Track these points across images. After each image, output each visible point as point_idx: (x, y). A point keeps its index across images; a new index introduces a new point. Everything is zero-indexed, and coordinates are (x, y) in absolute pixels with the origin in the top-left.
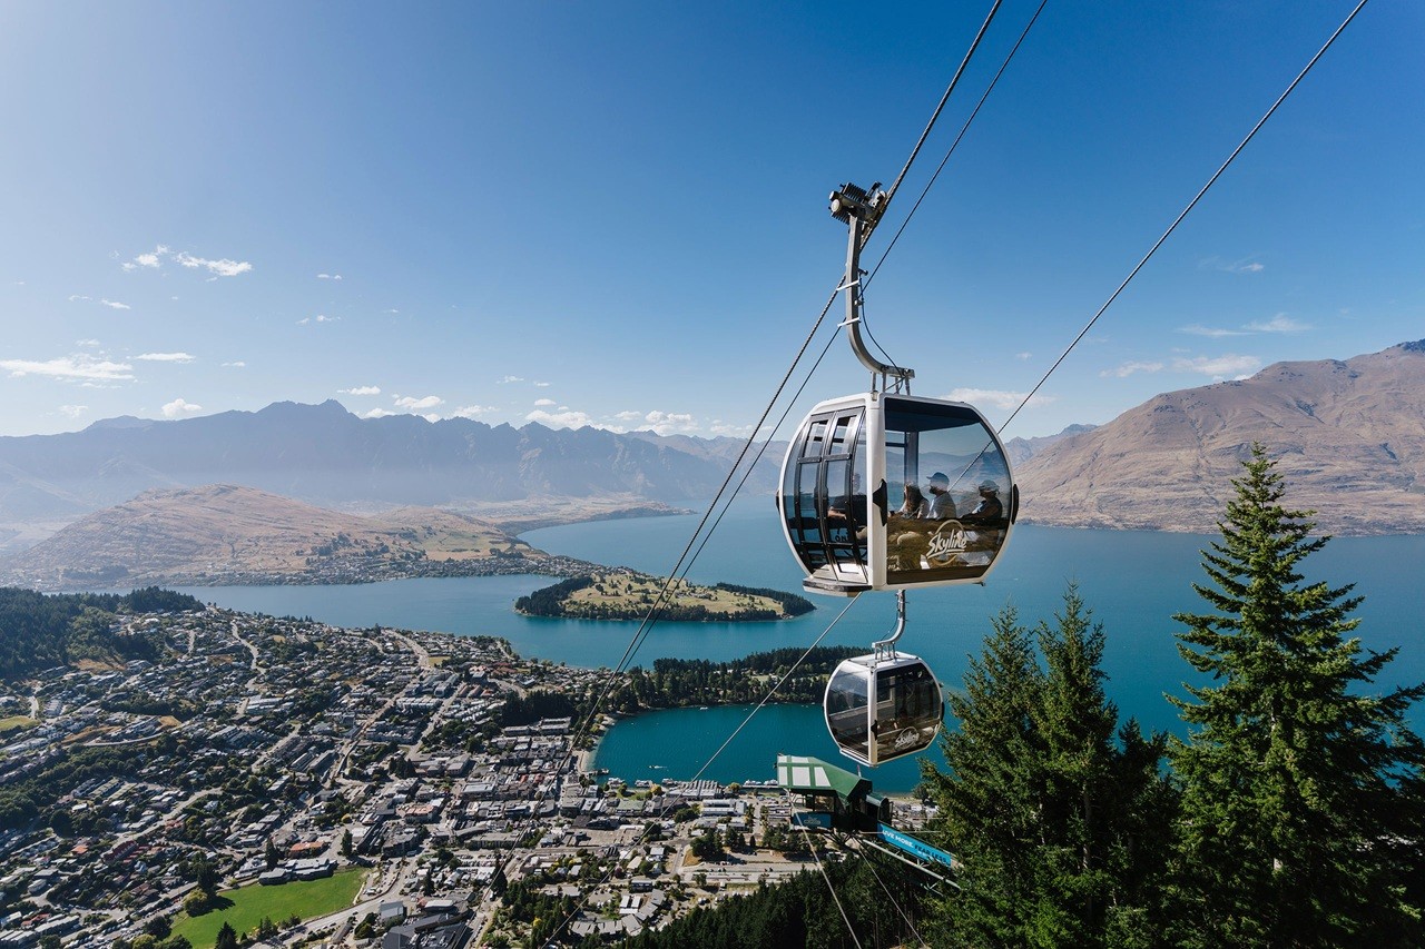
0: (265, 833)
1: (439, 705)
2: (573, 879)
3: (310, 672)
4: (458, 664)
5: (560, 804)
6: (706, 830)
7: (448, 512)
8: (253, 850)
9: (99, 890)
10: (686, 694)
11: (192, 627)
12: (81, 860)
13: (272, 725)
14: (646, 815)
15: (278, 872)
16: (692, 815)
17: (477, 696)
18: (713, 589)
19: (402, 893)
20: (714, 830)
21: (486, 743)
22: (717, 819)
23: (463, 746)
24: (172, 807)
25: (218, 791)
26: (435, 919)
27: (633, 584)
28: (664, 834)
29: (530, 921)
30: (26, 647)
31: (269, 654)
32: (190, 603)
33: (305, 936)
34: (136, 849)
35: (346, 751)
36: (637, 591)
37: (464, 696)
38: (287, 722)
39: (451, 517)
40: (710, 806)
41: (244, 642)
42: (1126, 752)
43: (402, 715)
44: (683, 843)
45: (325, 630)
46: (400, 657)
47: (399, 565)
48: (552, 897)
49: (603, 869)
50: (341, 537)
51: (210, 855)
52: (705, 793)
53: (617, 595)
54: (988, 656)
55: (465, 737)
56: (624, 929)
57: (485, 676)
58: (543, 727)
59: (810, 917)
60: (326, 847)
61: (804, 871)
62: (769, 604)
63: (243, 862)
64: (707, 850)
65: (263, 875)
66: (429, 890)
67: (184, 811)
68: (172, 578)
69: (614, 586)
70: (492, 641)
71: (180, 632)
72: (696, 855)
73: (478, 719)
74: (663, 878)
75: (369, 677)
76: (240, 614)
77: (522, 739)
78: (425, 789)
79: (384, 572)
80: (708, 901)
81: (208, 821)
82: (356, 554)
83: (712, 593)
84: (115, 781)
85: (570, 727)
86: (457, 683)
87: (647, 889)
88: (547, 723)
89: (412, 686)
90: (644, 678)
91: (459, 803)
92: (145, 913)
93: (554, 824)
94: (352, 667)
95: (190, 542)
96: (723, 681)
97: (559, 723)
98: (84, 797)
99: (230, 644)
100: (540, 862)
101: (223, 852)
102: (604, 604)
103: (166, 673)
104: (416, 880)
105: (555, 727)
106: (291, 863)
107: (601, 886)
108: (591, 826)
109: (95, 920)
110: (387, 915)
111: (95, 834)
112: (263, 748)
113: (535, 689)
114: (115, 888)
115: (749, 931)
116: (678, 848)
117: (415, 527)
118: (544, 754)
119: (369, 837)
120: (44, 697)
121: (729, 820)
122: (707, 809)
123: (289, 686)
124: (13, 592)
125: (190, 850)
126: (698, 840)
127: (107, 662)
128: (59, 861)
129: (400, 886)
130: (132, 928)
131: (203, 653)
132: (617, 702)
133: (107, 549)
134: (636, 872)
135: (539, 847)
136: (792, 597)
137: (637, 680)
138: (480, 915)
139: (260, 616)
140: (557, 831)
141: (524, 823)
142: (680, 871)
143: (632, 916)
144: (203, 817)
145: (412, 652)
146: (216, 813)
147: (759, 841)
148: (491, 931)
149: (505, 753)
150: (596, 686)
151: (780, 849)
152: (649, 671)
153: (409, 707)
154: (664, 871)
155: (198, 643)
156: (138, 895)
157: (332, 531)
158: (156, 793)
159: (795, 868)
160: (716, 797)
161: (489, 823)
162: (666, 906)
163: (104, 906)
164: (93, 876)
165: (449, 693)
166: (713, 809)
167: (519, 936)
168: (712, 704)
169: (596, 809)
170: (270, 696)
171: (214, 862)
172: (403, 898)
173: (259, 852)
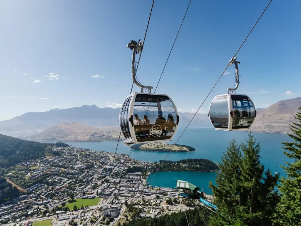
0: (82, 189)
1: (114, 168)
2: (141, 205)
3: (89, 160)
4: (119, 160)
5: (139, 189)
6: (169, 198)
7: (117, 128)
8: (80, 192)
9: (53, 196)
10: (166, 168)
11: (67, 150)
12: (50, 190)
13: (82, 171)
14: (156, 194)
15: (84, 197)
16: (166, 195)
17: (122, 166)
18: (173, 145)
19: (107, 203)
20: (171, 198)
21: (124, 177)
22: (172, 196)
23: (119, 177)
24: (66, 182)
25: (74, 180)
26: (113, 209)
27: (155, 143)
28: (160, 198)
29: (132, 212)
30: (37, 153)
31: (81, 156)
32: (67, 145)
33: (89, 209)
34: (60, 189)
35: (96, 177)
36: (156, 145)
37: (119, 166)
38: (85, 170)
39: (117, 129)
40: (170, 193)
41: (77, 153)
42: (265, 183)
43: (107, 170)
44: (164, 200)
45: (92, 151)
46: (107, 158)
47: (107, 138)
48: (137, 208)
49: (147, 204)
50: (96, 133)
51: (73, 192)
52: (169, 190)
53: (152, 146)
54: (228, 152)
55: (120, 175)
56: (151, 216)
57: (124, 162)
58: (136, 174)
59: (190, 219)
60: (93, 193)
61: (190, 209)
62: (185, 149)
63: (78, 194)
64: (169, 202)
65: (82, 197)
66: (113, 203)
67: (68, 183)
68: (64, 140)
69: (151, 144)
70: (125, 155)
71: (65, 151)
72: (167, 203)
73: (122, 171)
74: (160, 207)
75: (100, 162)
76: (76, 148)
77: (131, 176)
78: (111, 186)
79: (104, 140)
80: (169, 213)
81: (72, 186)
82: (98, 136)
83: (172, 146)
84: (56, 176)
85: (142, 174)
86: (118, 163)
87: (156, 209)
88: (136, 173)
89: (109, 164)
90: (157, 164)
91: (119, 187)
92: (61, 201)
93: (137, 193)
94: (97, 159)
95: (67, 133)
96: (175, 166)
97: (139, 173)
98: (51, 179)
99: (74, 154)
100: (134, 201)
101: (75, 192)
102: (149, 148)
103: (62, 159)
104: (110, 201)
105: (138, 174)
106: (87, 195)
107: (146, 207)
108: (145, 195)
109: (53, 202)
110: (104, 207)
111: (53, 186)
112: (80, 175)
113: (134, 166)
114: (56, 196)
115: (177, 220)
116: (163, 201)
117: (110, 131)
118: (136, 180)
119: (102, 192)
120: (40, 163)
121: (174, 197)
122: (170, 194)
123: (85, 163)
124: (35, 142)
125: (69, 191)
126: (167, 200)
127: (52, 157)
128: (47, 190)
129: (107, 202)
130: (59, 204)
131: (69, 155)
132: (151, 169)
133: (53, 134)
134: (154, 205)
135: (134, 198)
136: (190, 147)
137: (156, 165)
138: (122, 210)
139: (80, 148)
140: (138, 195)
141: (132, 192)
142: (163, 206)
143: (153, 214)
144: (71, 185)
145: (109, 157)
146: (74, 184)
147: (180, 202)
148: (124, 213)
149: (128, 179)
150: (147, 166)
151: (185, 204)
152: (158, 163)
153: (108, 168)
154: (160, 205)
155: (68, 153)
156: (60, 198)
157: (94, 131)
158: (63, 179)
159: (188, 208)
160: (172, 191)
161: (125, 192)
162: (160, 213)
163: (54, 199)
164: (52, 193)
165: (116, 165)
166: (171, 194)
167: (130, 215)
168: (172, 171)
169: (146, 191)
170: (81, 165)
171: (73, 194)
172: (107, 204)
173: (81, 192)
